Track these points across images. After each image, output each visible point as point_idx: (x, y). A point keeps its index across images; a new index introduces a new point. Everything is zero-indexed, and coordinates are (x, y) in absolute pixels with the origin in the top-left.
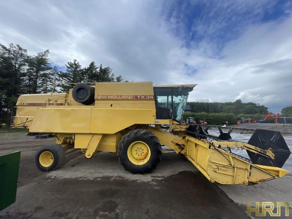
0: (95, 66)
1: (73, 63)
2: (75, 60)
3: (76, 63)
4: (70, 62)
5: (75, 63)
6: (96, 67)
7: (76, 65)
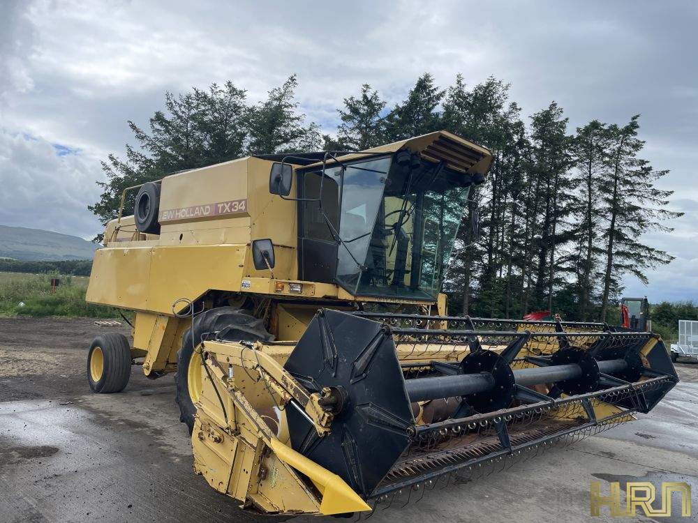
0: (432, 91)
1: (361, 99)
2: (367, 86)
3: (369, 95)
4: (352, 99)
5: (365, 97)
6: (436, 93)
7: (367, 102)
